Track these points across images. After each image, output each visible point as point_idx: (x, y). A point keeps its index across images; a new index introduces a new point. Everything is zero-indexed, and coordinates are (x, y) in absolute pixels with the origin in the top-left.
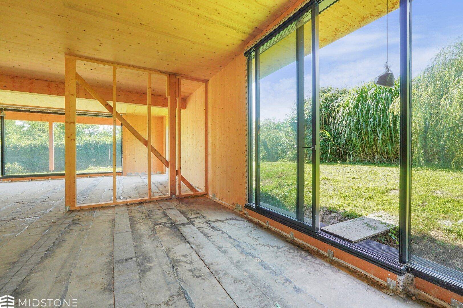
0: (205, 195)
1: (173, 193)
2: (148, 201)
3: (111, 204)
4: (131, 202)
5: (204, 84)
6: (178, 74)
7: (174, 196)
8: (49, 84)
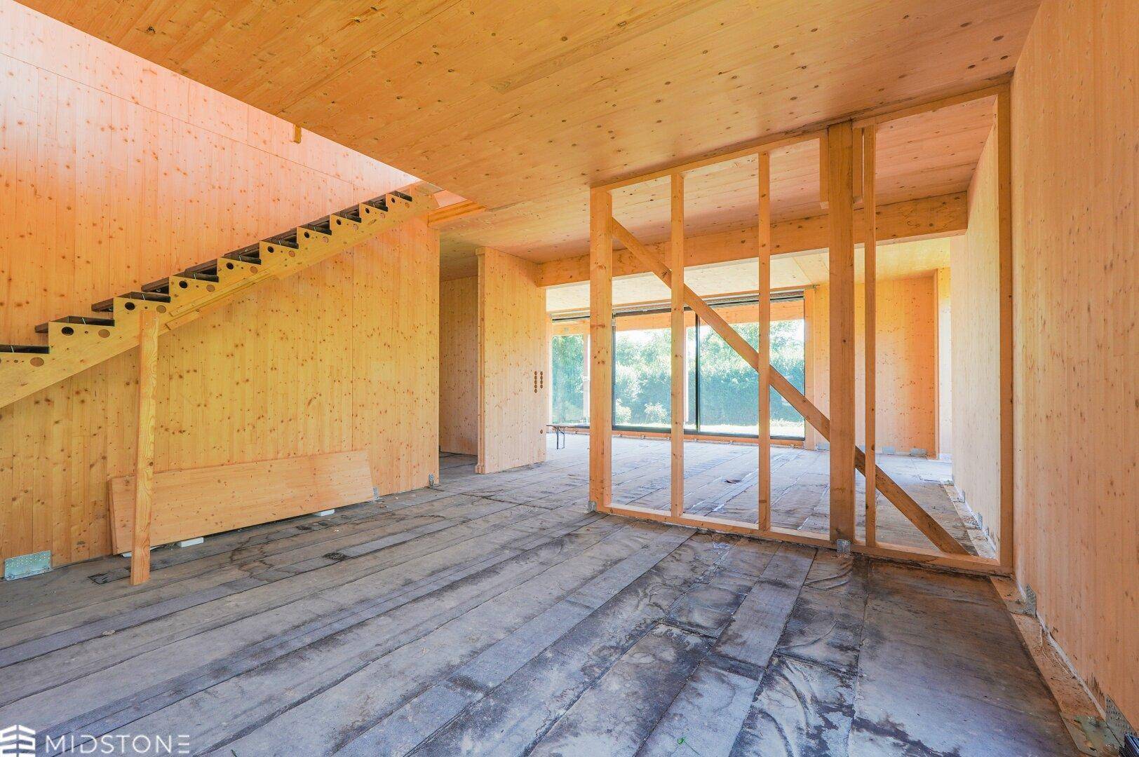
0: (992, 578)
1: (841, 529)
2: (755, 535)
3: (666, 518)
4: (711, 528)
5: (994, 99)
6: (856, 112)
7: (845, 543)
8: (620, 255)
